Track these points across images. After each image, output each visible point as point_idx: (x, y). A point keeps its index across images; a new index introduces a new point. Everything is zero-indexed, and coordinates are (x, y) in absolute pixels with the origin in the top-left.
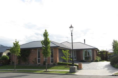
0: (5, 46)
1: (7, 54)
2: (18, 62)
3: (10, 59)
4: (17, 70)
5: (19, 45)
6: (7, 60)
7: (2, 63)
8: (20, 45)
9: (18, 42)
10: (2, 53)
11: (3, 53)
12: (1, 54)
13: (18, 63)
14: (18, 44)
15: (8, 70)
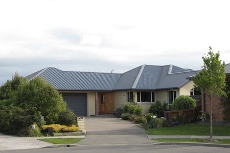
0: (184, 70)
1: (191, 93)
2: (223, 116)
3: (199, 108)
4: (219, 140)
5: (222, 63)
6: (192, 110)
7: (178, 116)
8: (224, 64)
9: (218, 55)
10: (178, 89)
11: (181, 90)
12: (175, 92)
13: (224, 119)
14: (219, 60)
15: (193, 137)
